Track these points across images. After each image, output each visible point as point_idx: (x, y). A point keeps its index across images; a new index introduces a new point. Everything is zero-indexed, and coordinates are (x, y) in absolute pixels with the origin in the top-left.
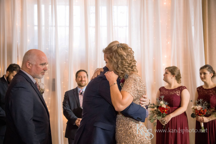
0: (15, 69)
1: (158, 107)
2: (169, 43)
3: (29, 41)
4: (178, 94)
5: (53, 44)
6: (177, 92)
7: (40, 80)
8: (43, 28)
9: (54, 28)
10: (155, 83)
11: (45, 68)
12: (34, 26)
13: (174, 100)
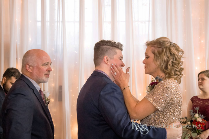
0: (13, 75)
1: (192, 121)
2: (202, 41)
3: (30, 39)
5: (60, 43)
7: (43, 84)
8: (48, 24)
9: (61, 24)
10: (186, 91)
11: (49, 69)
12: (36, 21)
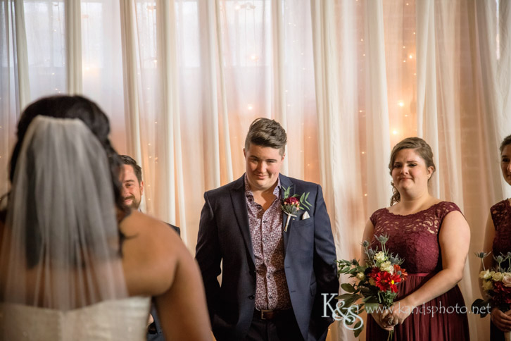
1: (368, 271)
2: (411, 57)
4: (433, 228)
6: (429, 222)
13: (418, 249)
